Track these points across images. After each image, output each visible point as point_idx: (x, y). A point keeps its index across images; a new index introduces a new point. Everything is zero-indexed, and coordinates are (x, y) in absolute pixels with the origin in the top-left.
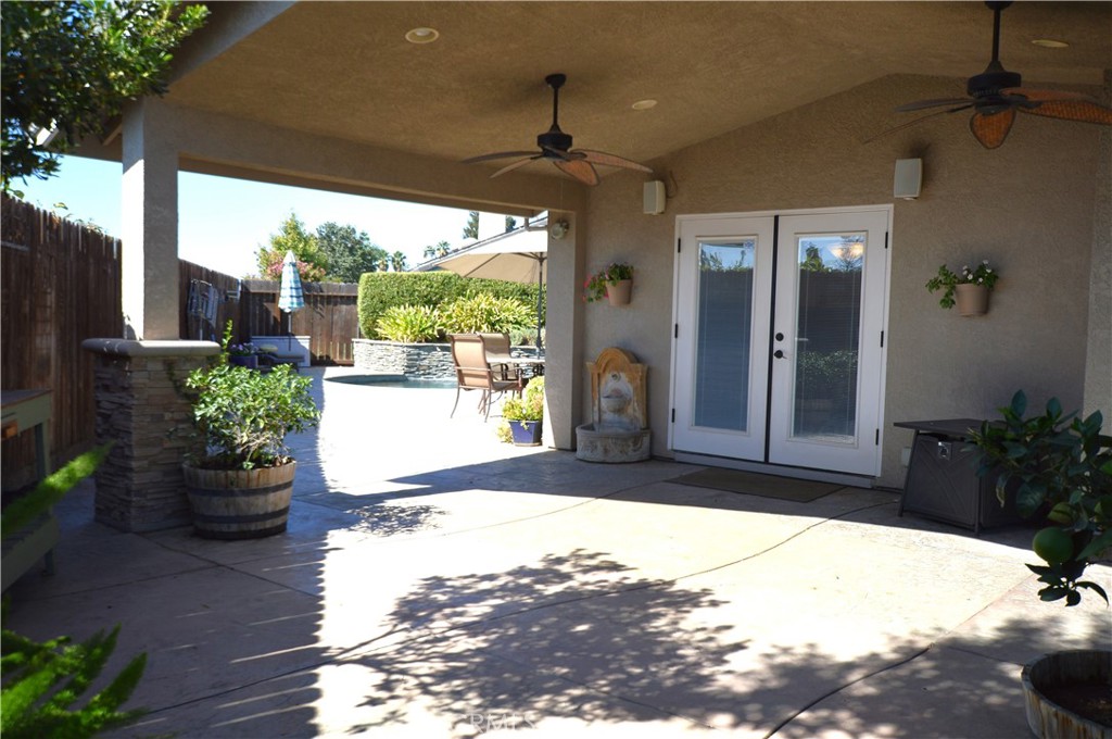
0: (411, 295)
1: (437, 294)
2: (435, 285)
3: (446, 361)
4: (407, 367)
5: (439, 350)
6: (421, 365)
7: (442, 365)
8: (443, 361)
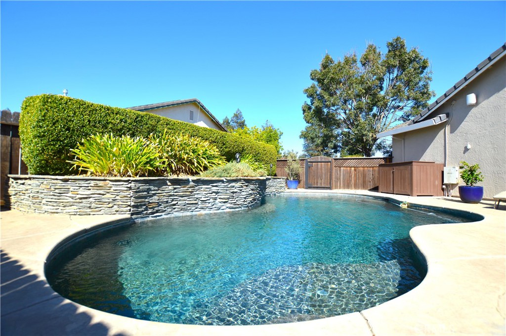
2: (129, 121)
3: (176, 196)
4: (134, 206)
5: (169, 184)
6: (150, 203)
7: (173, 201)
8: (174, 195)
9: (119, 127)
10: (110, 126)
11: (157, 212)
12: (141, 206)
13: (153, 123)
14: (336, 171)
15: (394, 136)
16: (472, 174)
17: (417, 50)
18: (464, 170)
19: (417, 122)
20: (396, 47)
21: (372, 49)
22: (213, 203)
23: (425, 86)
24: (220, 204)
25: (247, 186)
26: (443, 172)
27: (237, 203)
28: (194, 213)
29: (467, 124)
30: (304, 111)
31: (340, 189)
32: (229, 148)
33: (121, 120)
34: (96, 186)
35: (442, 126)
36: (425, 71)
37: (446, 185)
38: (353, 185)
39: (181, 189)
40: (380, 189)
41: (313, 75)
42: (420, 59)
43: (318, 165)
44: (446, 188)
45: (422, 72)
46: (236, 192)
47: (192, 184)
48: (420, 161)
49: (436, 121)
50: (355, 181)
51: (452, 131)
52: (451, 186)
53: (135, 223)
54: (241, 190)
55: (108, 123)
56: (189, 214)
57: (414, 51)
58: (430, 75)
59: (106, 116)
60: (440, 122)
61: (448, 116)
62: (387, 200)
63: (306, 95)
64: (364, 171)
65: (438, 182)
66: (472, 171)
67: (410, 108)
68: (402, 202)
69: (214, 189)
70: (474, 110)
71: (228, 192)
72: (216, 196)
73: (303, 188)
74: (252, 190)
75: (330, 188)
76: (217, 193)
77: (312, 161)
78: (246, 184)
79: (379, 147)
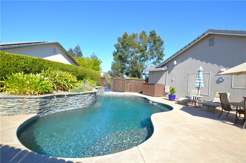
0: (16, 66)
1: (29, 67)
2: (29, 63)
3: (58, 102)
4: (39, 110)
5: (55, 97)
6: (46, 107)
7: (56, 105)
8: (57, 102)
9: (24, 66)
10: (19, 66)
11: (49, 111)
12: (42, 109)
13: (41, 63)
14: (126, 84)
15: (149, 72)
16: (173, 90)
17: (160, 37)
18: (170, 89)
19: (157, 68)
20: (153, 34)
21: (144, 33)
22: (75, 105)
23: (162, 51)
24: (78, 105)
25: (90, 96)
26: (165, 88)
27: (86, 103)
28: (66, 110)
29: (173, 71)
30: (114, 55)
31: (127, 92)
32: (79, 74)
33: (25, 63)
34: (18, 101)
35: (166, 71)
36: (162, 45)
37: (165, 93)
38: (133, 91)
39: (61, 99)
40: (143, 92)
41: (119, 39)
42: (161, 40)
43: (119, 81)
44: (165, 94)
45: (161, 46)
46: (85, 99)
47: (66, 96)
48: (157, 83)
49: (163, 69)
50: (134, 89)
51: (169, 73)
52: (167, 93)
53: (39, 117)
54: (88, 98)
55: (17, 64)
56: (64, 110)
57: (159, 37)
58: (164, 48)
59: (17, 60)
60: (165, 69)
61: (168, 67)
62: (145, 98)
63: (115, 47)
64: (137, 84)
65: (163, 92)
66: (173, 89)
67: (156, 59)
68: (150, 100)
69: (76, 98)
70: (175, 67)
71: (82, 99)
72: (77, 101)
73: (112, 91)
74: (92, 97)
75: (123, 92)
76: (77, 100)
77: (116, 79)
78: (90, 95)
79: (144, 74)
